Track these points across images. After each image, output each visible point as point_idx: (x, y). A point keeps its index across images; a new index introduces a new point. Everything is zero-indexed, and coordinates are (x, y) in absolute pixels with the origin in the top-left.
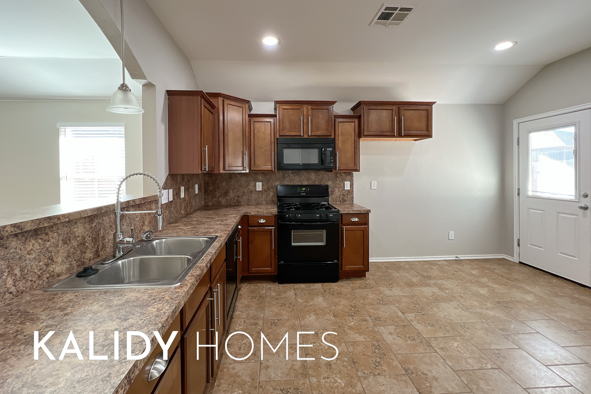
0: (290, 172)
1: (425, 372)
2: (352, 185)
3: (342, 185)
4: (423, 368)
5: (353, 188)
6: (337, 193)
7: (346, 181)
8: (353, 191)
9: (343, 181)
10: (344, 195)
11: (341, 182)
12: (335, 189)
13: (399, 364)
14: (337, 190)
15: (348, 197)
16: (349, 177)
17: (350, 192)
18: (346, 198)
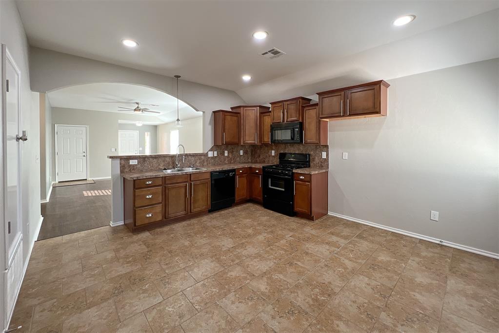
0: (289, 144)
2: (327, 155)
3: (321, 154)
5: (328, 157)
6: (317, 160)
7: (323, 152)
10: (321, 162)
11: (320, 152)
12: (315, 157)
14: (317, 158)
16: (325, 149)
17: (327, 160)
18: (323, 165)
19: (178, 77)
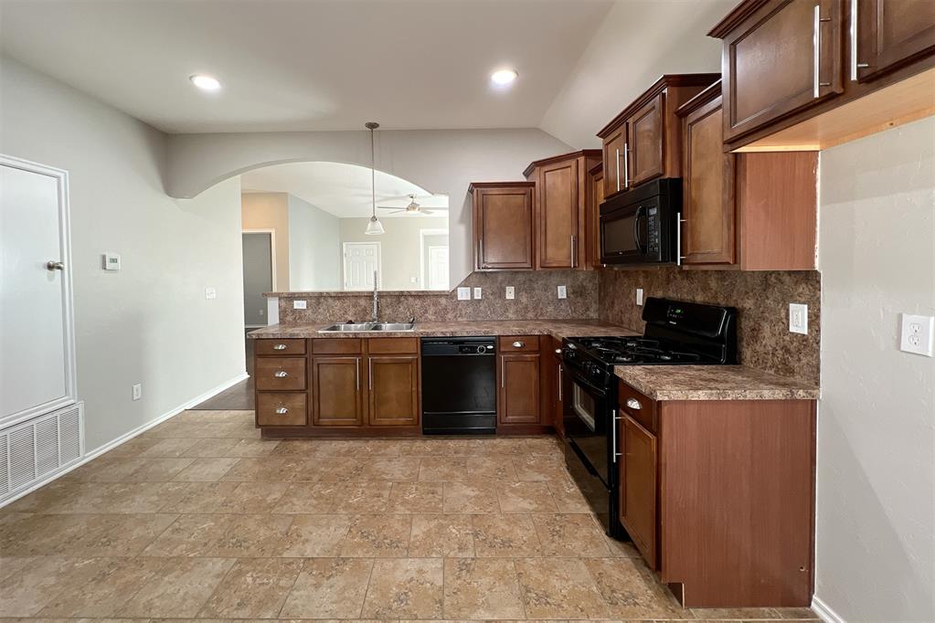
1: (331, 579)
2: (814, 320)
3: (783, 314)
4: (339, 581)
5: (818, 331)
6: (768, 338)
7: (795, 302)
8: (818, 343)
9: (787, 299)
10: (787, 351)
11: (779, 303)
12: (763, 323)
13: (356, 556)
14: (766, 328)
15: (799, 360)
16: (803, 288)
17: (809, 344)
18: (793, 363)
19: (372, 126)
